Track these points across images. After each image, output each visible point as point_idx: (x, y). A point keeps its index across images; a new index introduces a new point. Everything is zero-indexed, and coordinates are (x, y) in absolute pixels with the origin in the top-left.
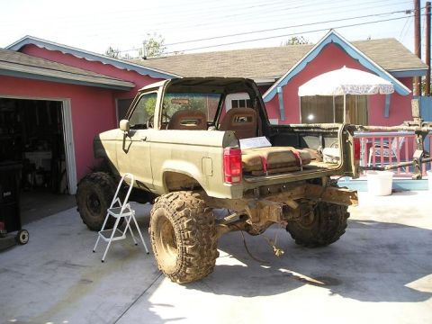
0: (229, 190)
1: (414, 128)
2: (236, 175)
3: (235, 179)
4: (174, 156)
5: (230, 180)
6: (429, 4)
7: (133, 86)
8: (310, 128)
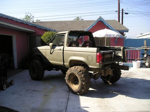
0: (98, 65)
1: (145, 48)
2: (100, 61)
3: (100, 62)
4: (74, 55)
5: (99, 62)
6: (123, 9)
7: (34, 31)
8: (111, 47)
